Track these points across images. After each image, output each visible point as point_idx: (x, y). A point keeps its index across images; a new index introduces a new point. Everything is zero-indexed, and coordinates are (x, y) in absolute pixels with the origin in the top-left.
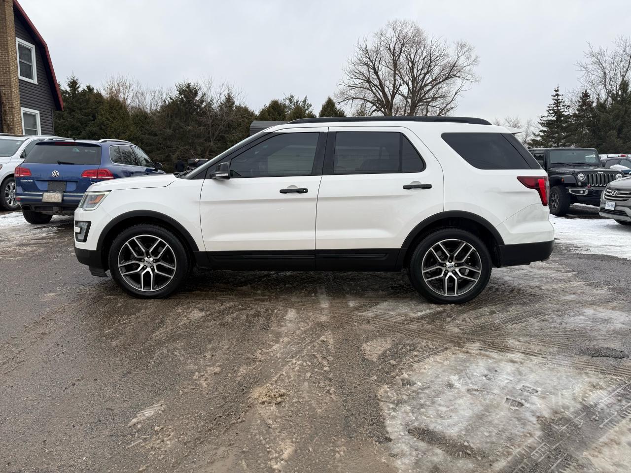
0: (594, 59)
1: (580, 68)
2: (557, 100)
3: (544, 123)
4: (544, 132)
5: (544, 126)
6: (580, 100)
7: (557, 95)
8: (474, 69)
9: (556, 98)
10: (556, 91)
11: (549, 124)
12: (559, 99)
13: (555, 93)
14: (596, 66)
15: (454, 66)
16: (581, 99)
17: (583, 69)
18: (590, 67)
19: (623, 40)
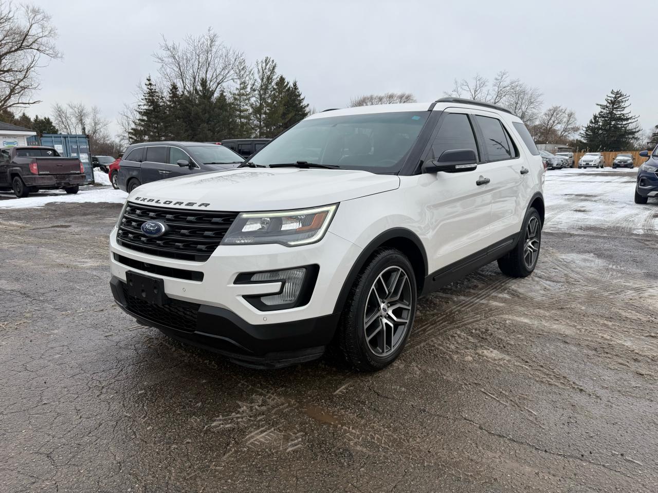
0: (169, 52)
1: (157, 60)
2: (151, 90)
3: (142, 112)
4: (143, 120)
5: (143, 115)
6: (171, 92)
7: (150, 84)
8: (52, 41)
9: (149, 87)
10: (149, 80)
11: (146, 113)
12: (152, 89)
13: (148, 83)
14: (171, 60)
15: (27, 35)
16: (171, 90)
17: (160, 61)
18: (166, 59)
19: (191, 39)
